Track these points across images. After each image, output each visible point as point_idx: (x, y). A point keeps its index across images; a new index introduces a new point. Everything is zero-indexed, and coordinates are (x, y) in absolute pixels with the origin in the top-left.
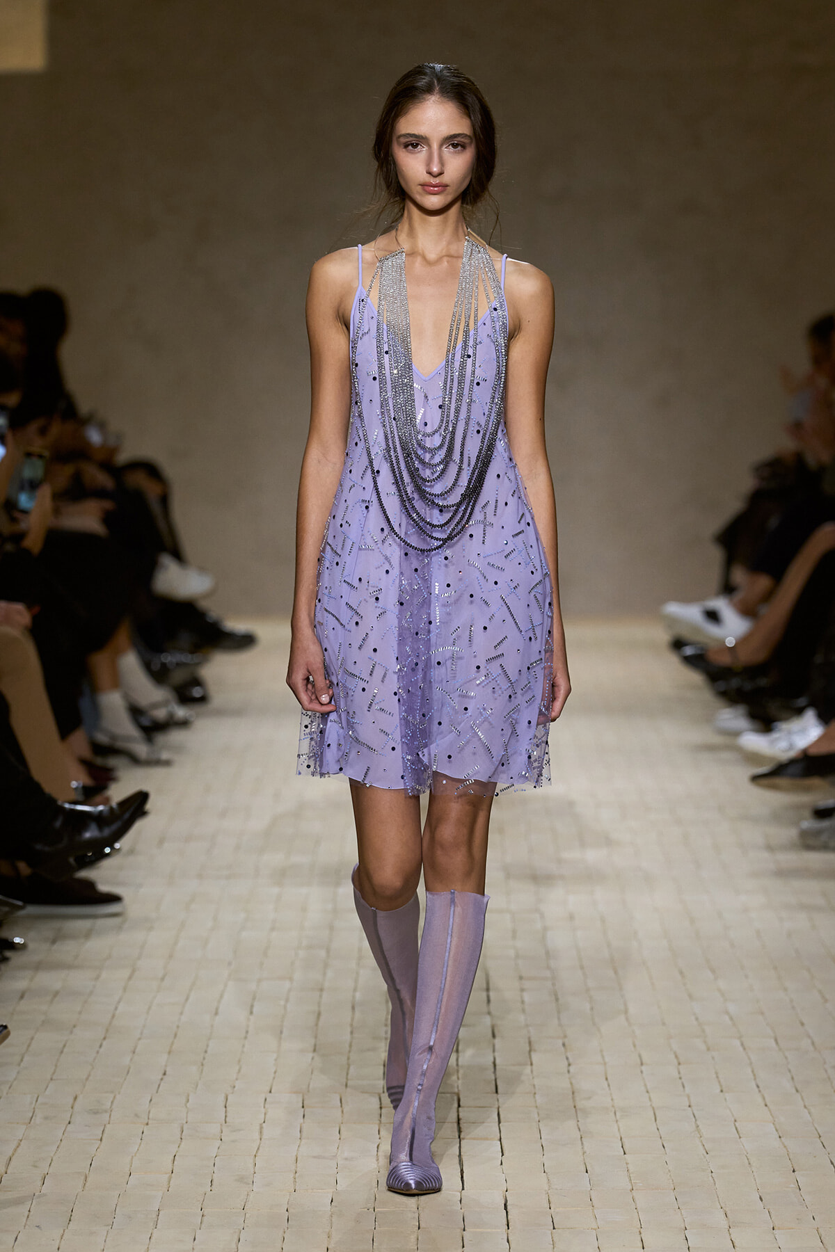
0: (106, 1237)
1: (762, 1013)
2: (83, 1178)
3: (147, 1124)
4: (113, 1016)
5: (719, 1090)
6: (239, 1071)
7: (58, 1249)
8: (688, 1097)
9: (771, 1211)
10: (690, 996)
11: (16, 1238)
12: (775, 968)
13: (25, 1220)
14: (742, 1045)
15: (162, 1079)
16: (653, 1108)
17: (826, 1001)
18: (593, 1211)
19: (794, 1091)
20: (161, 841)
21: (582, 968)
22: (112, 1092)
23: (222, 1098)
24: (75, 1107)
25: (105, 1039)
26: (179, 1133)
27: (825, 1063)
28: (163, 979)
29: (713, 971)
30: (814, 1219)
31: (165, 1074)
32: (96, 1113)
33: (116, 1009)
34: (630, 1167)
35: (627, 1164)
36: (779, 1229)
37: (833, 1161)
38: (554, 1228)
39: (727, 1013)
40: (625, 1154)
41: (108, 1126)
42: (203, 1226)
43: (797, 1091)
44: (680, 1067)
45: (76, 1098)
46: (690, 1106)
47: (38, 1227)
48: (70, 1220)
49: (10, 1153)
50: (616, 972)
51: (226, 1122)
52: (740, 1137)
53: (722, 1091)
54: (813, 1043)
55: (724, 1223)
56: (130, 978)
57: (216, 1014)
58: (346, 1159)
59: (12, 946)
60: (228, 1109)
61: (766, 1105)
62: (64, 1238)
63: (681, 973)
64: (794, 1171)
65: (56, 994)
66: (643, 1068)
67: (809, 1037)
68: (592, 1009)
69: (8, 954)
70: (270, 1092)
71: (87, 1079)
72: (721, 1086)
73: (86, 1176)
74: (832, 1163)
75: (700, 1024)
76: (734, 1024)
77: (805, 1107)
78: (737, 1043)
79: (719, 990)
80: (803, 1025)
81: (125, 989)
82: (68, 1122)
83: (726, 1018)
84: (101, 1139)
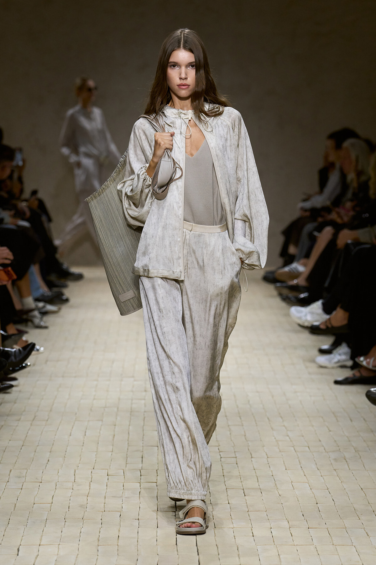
0: (24, 530)
1: (303, 436)
2: (14, 505)
3: (41, 482)
4: (26, 436)
5: (285, 469)
6: (80, 460)
7: (4, 536)
9: (307, 520)
10: (272, 428)
12: (308, 417)
14: (294, 449)
15: (47, 463)
16: (257, 476)
18: (232, 521)
19: (317, 469)
20: (47, 361)
21: (226, 416)
22: (26, 469)
23: (73, 472)
24: (10, 475)
25: (23, 446)
26: (55, 486)
27: (330, 458)
28: (47, 420)
29: (282, 418)
30: (326, 524)
31: (49, 461)
32: (19, 477)
33: (28, 433)
34: (247, 501)
36: (311, 528)
37: (334, 499)
38: (215, 528)
39: (288, 436)
40: (245, 496)
41: (24, 483)
42: (65, 526)
43: (318, 469)
44: (268, 459)
45: (11, 471)
46: (272, 476)
48: (9, 523)
50: (241, 418)
51: (75, 482)
52: (294, 489)
53: (286, 469)
54: (325, 449)
56: (33, 420)
57: (70, 435)
58: (126, 498)
60: (76, 476)
61: (305, 475)
62: (6, 531)
63: (268, 419)
64: (317, 504)
65: (2, 426)
66: (253, 459)
67: (323, 446)
68: (230, 434)
70: (94, 469)
71: (15, 463)
72: (286, 467)
73: (15, 505)
74: (333, 500)
75: (277, 441)
76: (291, 441)
77: (322, 476)
78: (292, 449)
79: (284, 426)
80: (320, 441)
81: (31, 425)
82: (7, 481)
83: (288, 438)
84: (22, 489)
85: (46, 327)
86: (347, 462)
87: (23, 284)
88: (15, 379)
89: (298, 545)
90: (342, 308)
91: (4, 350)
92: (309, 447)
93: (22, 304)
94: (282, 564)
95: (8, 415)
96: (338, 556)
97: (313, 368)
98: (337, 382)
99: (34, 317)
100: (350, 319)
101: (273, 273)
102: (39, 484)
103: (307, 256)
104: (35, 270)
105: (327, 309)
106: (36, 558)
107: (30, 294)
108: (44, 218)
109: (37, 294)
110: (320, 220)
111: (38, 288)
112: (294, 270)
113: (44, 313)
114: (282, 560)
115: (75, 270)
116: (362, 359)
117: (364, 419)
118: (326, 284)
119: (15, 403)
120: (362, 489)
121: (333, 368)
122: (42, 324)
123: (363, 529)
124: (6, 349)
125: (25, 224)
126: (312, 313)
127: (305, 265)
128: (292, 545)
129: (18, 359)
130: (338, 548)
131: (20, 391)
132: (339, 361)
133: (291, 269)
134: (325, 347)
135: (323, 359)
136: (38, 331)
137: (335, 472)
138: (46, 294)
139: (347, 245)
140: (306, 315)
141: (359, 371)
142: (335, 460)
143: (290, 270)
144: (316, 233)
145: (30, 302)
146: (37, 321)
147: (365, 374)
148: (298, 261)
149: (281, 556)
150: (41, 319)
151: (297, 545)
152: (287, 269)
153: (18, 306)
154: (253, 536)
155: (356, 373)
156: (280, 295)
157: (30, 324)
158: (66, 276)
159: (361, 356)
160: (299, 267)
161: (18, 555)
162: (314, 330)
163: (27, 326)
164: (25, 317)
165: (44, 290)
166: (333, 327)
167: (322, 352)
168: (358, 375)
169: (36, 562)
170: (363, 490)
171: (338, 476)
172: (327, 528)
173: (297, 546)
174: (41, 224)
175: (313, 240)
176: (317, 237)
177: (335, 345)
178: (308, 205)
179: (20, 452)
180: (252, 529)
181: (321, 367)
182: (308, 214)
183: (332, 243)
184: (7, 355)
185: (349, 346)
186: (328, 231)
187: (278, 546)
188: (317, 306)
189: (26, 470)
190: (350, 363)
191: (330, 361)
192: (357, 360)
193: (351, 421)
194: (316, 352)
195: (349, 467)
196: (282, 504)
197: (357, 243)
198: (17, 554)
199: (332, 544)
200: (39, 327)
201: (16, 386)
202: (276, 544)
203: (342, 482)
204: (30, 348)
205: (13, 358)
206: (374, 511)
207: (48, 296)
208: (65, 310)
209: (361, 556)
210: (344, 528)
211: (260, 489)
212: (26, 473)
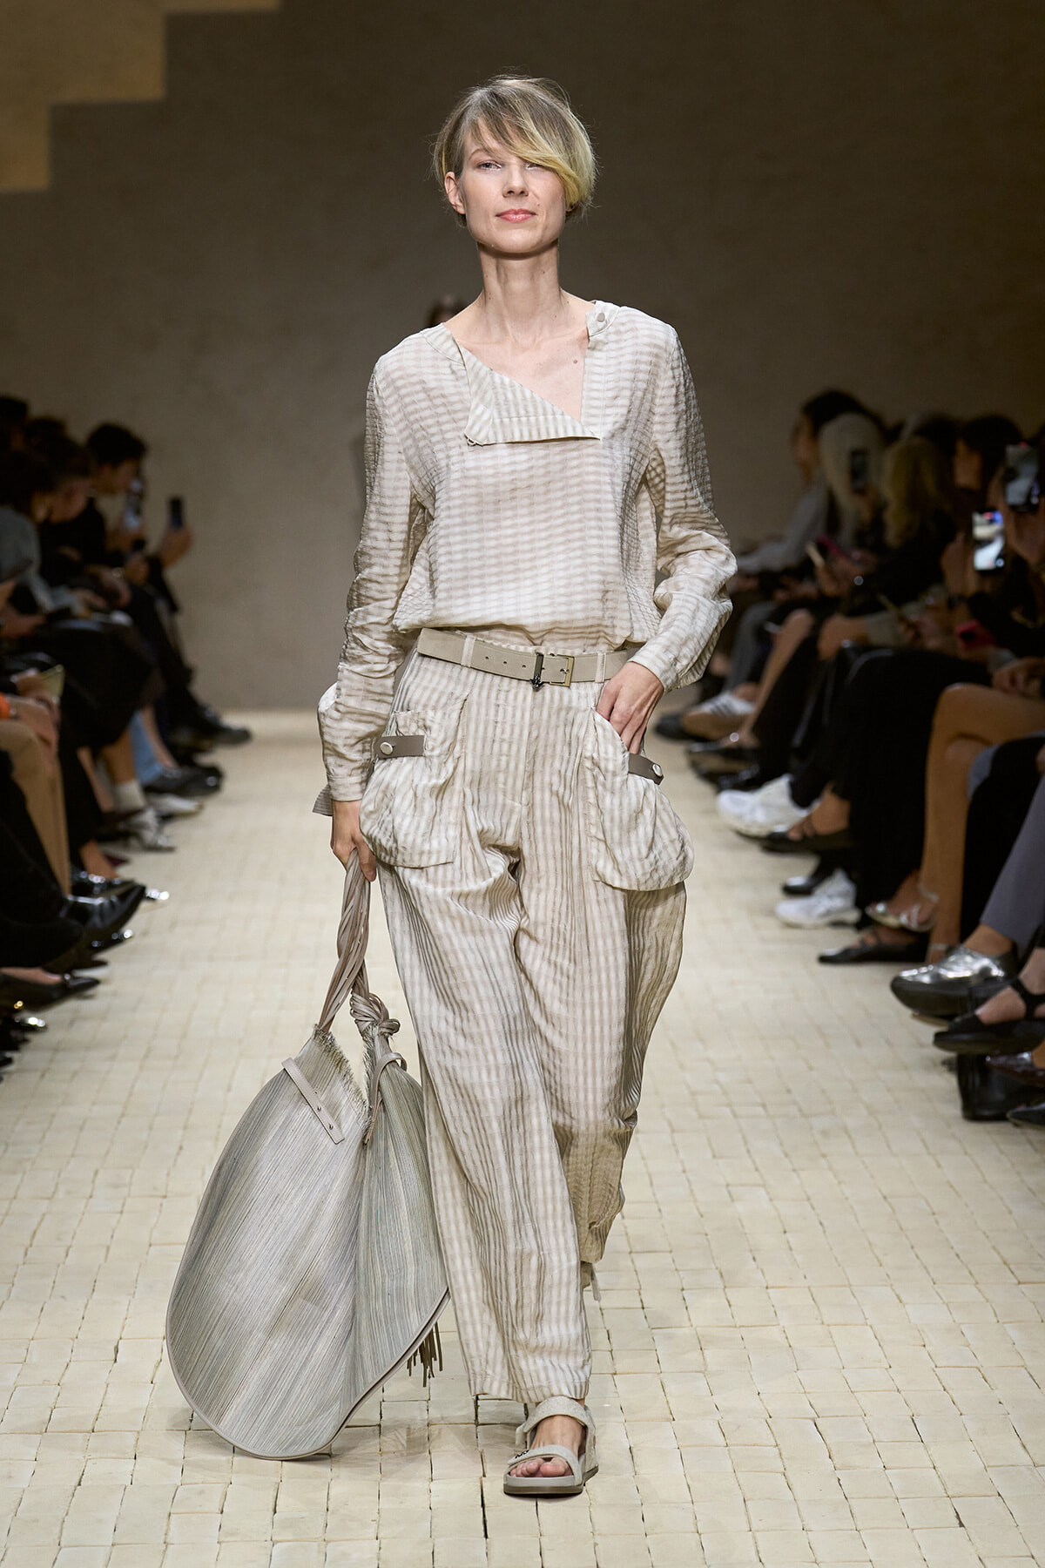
0: (129, 1305)
1: (750, 1082)
2: (105, 1250)
3: (165, 1197)
4: (131, 1094)
5: (712, 1156)
7: (83, 1318)
8: (682, 1162)
9: (764, 1270)
10: (682, 1067)
11: (42, 1311)
12: (762, 1038)
13: (50, 1290)
14: (733, 1112)
15: (178, 1154)
16: (650, 1176)
17: (811, 1068)
19: (783, 1156)
20: (173, 925)
22: (131, 1168)
24: (96, 1182)
25: (123, 1115)
27: (811, 1128)
28: (176, 1057)
29: (702, 1040)
30: (805, 1277)
31: (181, 1148)
32: (116, 1186)
33: (133, 1086)
34: (628, 1230)
35: (626, 1228)
36: (772, 1287)
37: (822, 1221)
39: (717, 1082)
41: (129, 1201)
43: (786, 1155)
45: (96, 1173)
46: (684, 1171)
47: (63, 1297)
48: (94, 1290)
49: (34, 1227)
52: (733, 1201)
53: (714, 1156)
54: (800, 1110)
55: (719, 1283)
56: (146, 1056)
57: (229, 1089)
59: (34, 1029)
61: (757, 1170)
62: (89, 1306)
63: (673, 1044)
64: (785, 1232)
65: (75, 1074)
67: (795, 1103)
69: (29, 1036)
71: (107, 1155)
72: (712, 1150)
73: (108, 1248)
74: (821, 1224)
75: (693, 1094)
76: (725, 1093)
77: (794, 1170)
78: (727, 1110)
79: (708, 1060)
80: (789, 1091)
81: (141, 1068)
82: (88, 1196)
83: (716, 1087)
84: (122, 1212)
85: (170, 850)
86: (850, 1137)
87: (115, 753)
88: (102, 964)
89: (743, 1326)
90: (834, 791)
91: (76, 903)
92: (764, 1106)
93: (116, 797)
94: (709, 1369)
95: (88, 1048)
96: (834, 1348)
97: (771, 929)
98: (824, 960)
99: (143, 826)
100: (853, 818)
101: (676, 717)
102: (160, 1200)
103: (755, 677)
104: (144, 722)
105: (801, 797)
106: (157, 1367)
107: (132, 775)
108: (161, 606)
109: (150, 775)
110: (781, 596)
111: (151, 762)
112: (722, 708)
113: (167, 818)
114: (708, 1360)
115: (233, 720)
116: (881, 908)
117: (888, 1042)
118: (797, 740)
119: (104, 1018)
120: (885, 1198)
121: (816, 927)
122: (162, 842)
123: (889, 1288)
124: (82, 900)
125: (120, 618)
126: (766, 805)
127: (750, 699)
128: (730, 1327)
129: (108, 922)
130: (833, 1329)
131: (115, 994)
132: (828, 913)
133: (717, 707)
134: (798, 881)
135: (792, 909)
136: (152, 858)
137: (823, 1162)
138: (168, 776)
139: (842, 654)
140: (753, 810)
141: (875, 934)
142: (825, 1133)
143: (716, 710)
144: (772, 628)
145: (132, 792)
146: (149, 836)
147: (887, 939)
148: (733, 689)
149: (706, 1352)
150: (160, 830)
151: (741, 1327)
152: (707, 708)
153: (106, 803)
154: (643, 1308)
155: (868, 938)
156: (694, 766)
157: (133, 842)
158: (213, 732)
159: (878, 900)
160: (736, 703)
161: (116, 1360)
162: (774, 844)
163: (126, 846)
164: (122, 826)
165: (163, 764)
166: (817, 836)
167: (791, 891)
168: (871, 941)
169: (157, 1375)
170: (889, 1200)
171: (831, 1168)
172: (809, 1287)
173: (742, 1329)
174: (155, 617)
175: (765, 642)
176: (775, 635)
177: (821, 875)
178: (753, 563)
179: (116, 1129)
180: (641, 1292)
181: (790, 926)
182: (752, 584)
183: (808, 646)
184: (83, 913)
185: (850, 878)
186: (799, 621)
187: (698, 1329)
188: (778, 790)
189: (130, 1171)
190: (853, 916)
191: (808, 912)
192: (870, 911)
193: (858, 1044)
194: (777, 892)
195: (854, 1147)
196: (706, 1235)
197: (863, 646)
198: (114, 1358)
199: (820, 1322)
200: (155, 848)
201: (107, 981)
202: (694, 1326)
203: (840, 1183)
204: (133, 896)
205: (96, 920)
206: (912, 1247)
207: (174, 779)
208: (214, 809)
209: (885, 1347)
210: (846, 1286)
211: (657, 1202)
212: (131, 1177)
